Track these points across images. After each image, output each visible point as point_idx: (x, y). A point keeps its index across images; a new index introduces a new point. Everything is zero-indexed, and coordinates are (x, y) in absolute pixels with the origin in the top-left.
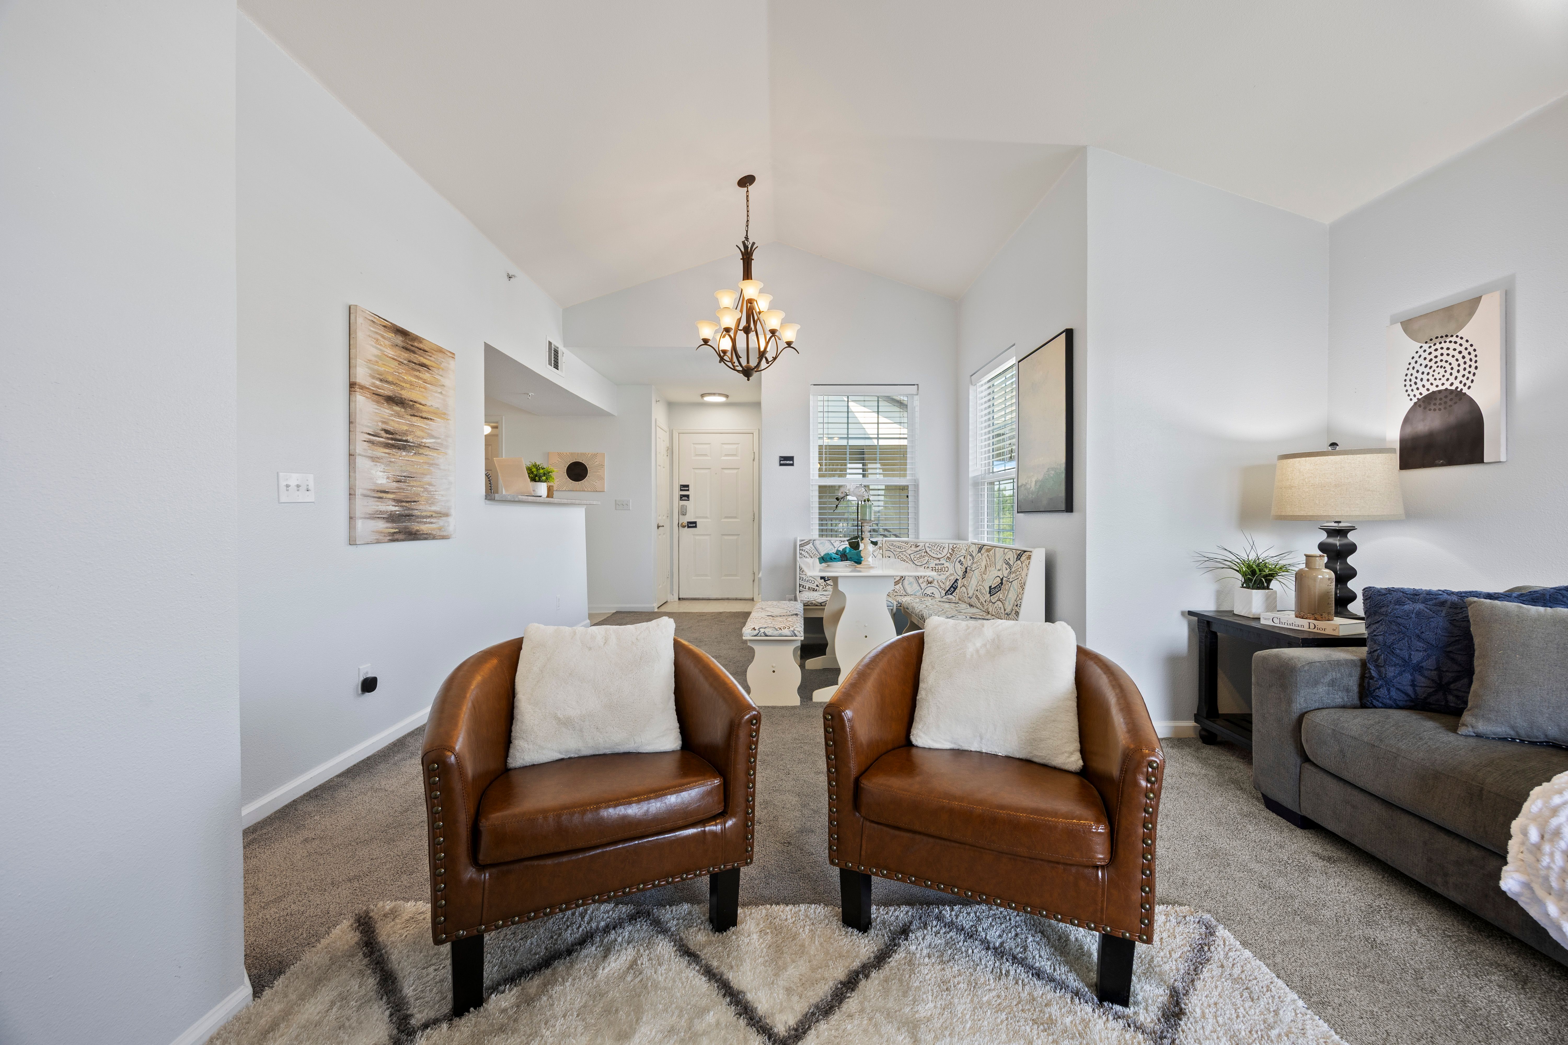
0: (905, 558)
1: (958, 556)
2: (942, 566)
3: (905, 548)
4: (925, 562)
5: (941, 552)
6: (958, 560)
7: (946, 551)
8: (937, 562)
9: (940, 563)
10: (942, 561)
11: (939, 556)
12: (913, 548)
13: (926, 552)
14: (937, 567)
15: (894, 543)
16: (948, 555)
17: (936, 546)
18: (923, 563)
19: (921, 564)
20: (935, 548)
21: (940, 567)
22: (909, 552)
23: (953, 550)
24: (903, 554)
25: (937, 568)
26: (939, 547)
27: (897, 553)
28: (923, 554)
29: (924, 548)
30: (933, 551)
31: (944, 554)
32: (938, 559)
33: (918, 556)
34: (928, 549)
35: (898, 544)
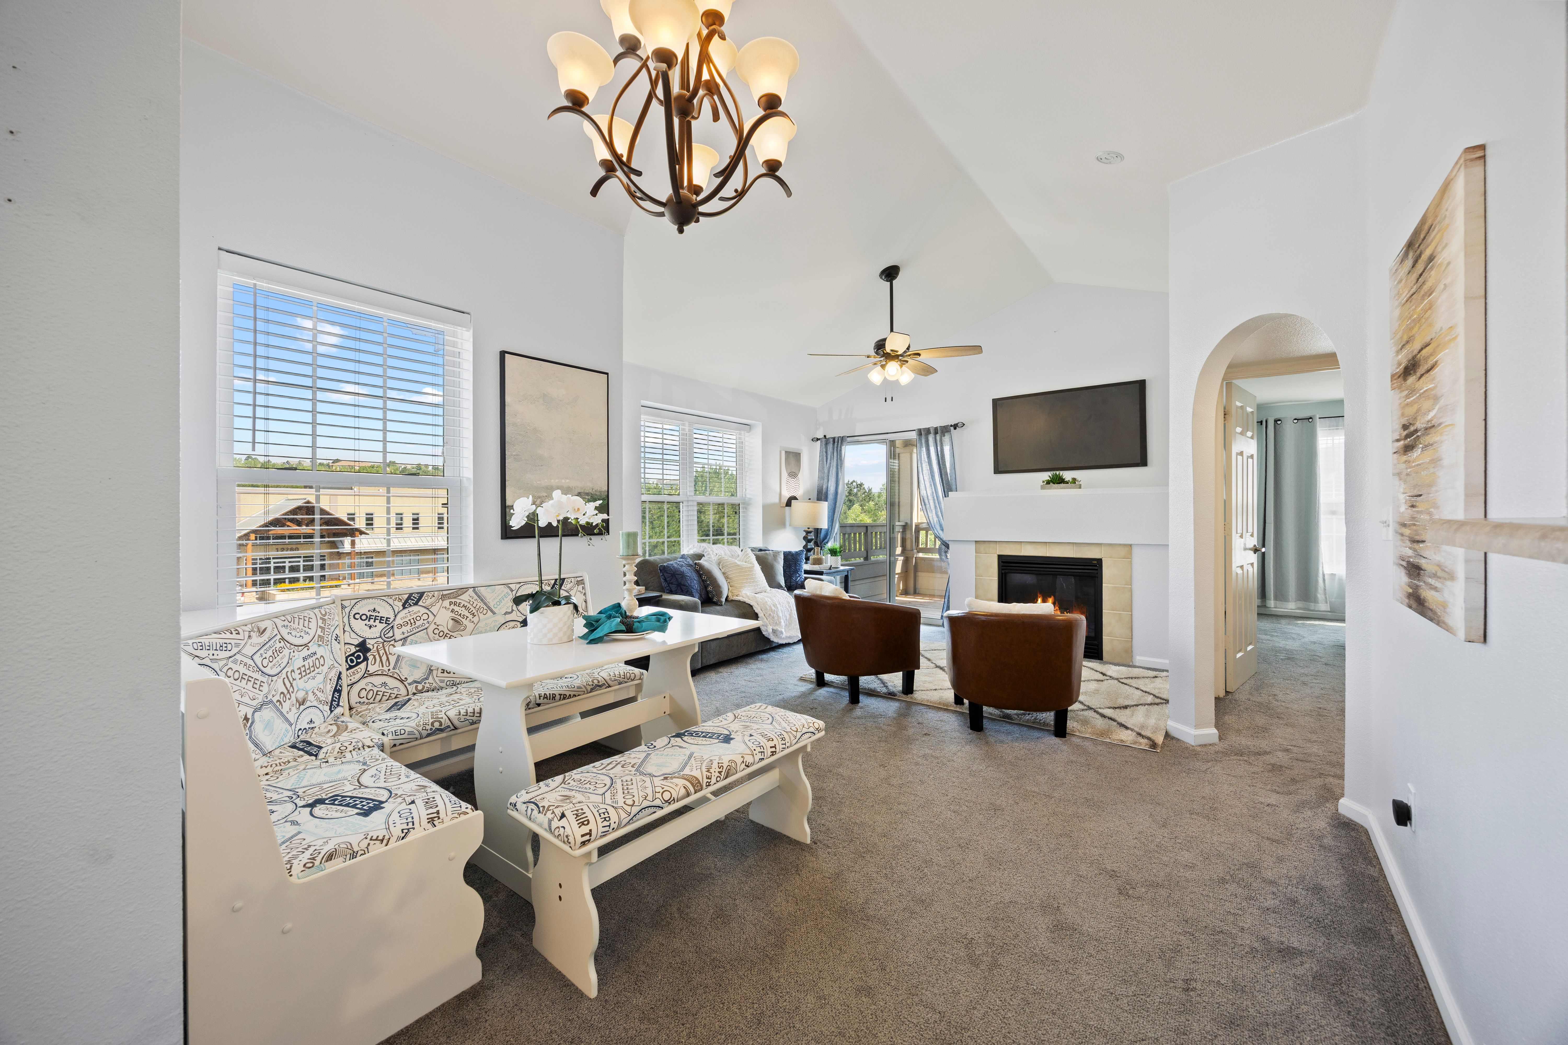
0: (243, 670)
1: (333, 628)
2: (314, 658)
3: (237, 645)
4: (285, 661)
5: (307, 630)
6: (334, 635)
7: (313, 625)
8: (305, 652)
9: (309, 652)
10: (313, 648)
11: (307, 639)
12: (256, 639)
13: (283, 639)
14: (306, 663)
15: (206, 641)
16: (319, 632)
17: (297, 620)
18: (283, 666)
19: (279, 669)
20: (296, 625)
21: (310, 660)
22: (249, 650)
23: (324, 620)
24: (235, 662)
25: (307, 667)
26: (301, 621)
27: (222, 663)
28: (278, 645)
29: (276, 632)
30: (294, 633)
31: (312, 632)
32: (306, 645)
33: (270, 653)
34: (284, 632)
35: (215, 640)
